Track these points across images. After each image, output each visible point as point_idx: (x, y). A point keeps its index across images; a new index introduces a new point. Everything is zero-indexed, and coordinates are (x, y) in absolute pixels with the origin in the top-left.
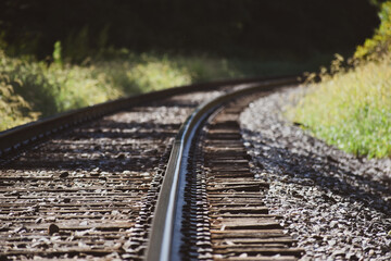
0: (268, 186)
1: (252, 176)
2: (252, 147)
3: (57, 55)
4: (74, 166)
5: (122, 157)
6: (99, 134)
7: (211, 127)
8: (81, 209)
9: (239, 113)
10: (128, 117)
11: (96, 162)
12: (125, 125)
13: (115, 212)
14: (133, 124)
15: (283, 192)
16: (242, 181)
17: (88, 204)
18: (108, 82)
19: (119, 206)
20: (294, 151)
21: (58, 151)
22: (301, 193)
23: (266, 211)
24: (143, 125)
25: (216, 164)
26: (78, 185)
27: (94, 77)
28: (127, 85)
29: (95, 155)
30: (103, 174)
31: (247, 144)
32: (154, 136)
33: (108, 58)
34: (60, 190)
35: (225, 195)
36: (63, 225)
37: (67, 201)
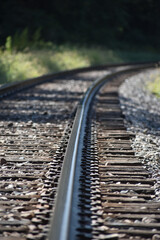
0: (134, 136)
1: (125, 129)
2: (126, 109)
3: (8, 45)
4: (16, 119)
5: (46, 114)
6: (32, 98)
7: (101, 95)
8: (21, 148)
9: (118, 86)
10: (51, 86)
11: (30, 117)
12: (48, 92)
13: (41, 151)
14: (54, 92)
15: (144, 140)
16: (119, 132)
17: (25, 145)
18: (39, 63)
19: (43, 147)
20: (152, 111)
21: (7, 108)
22: (155, 141)
23: (133, 154)
24: (60, 93)
25: (103, 120)
26: (18, 132)
27: (30, 60)
28: (50, 66)
29: (30, 112)
30: (34, 125)
31: (123, 107)
32: (66, 100)
33: (40, 48)
34: (8, 135)
35: (108, 141)
36: (9, 158)
37: (12, 142)
